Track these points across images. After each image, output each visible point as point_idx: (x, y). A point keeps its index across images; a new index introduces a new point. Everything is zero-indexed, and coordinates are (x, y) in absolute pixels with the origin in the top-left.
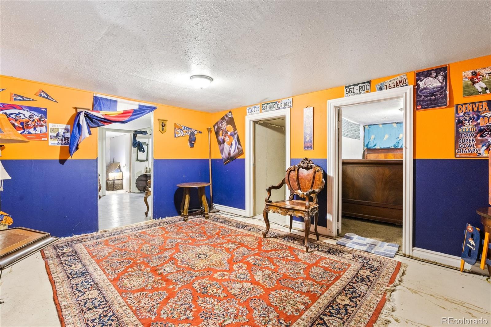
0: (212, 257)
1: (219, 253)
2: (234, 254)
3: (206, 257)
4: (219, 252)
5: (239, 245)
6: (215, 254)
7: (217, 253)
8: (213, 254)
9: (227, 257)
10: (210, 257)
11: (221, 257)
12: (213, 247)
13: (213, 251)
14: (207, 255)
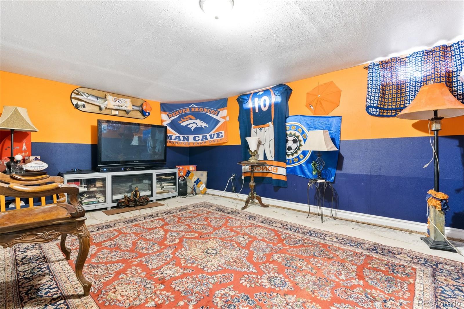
0: (200, 251)
1: (191, 256)
2: (172, 256)
3: (207, 251)
4: (192, 258)
5: (155, 272)
6: (196, 255)
7: (193, 256)
8: (199, 254)
9: (182, 251)
10: (202, 250)
11: (189, 251)
12: (200, 267)
13: (199, 260)
14: (206, 253)
